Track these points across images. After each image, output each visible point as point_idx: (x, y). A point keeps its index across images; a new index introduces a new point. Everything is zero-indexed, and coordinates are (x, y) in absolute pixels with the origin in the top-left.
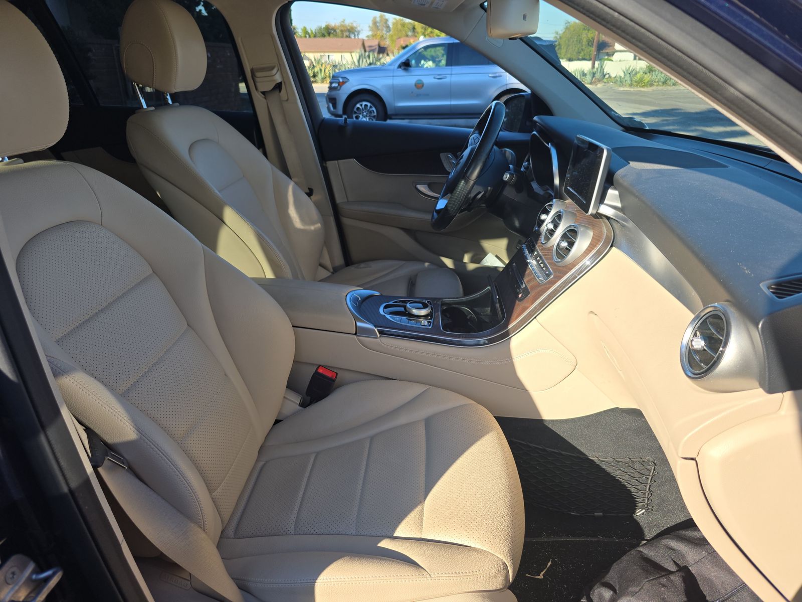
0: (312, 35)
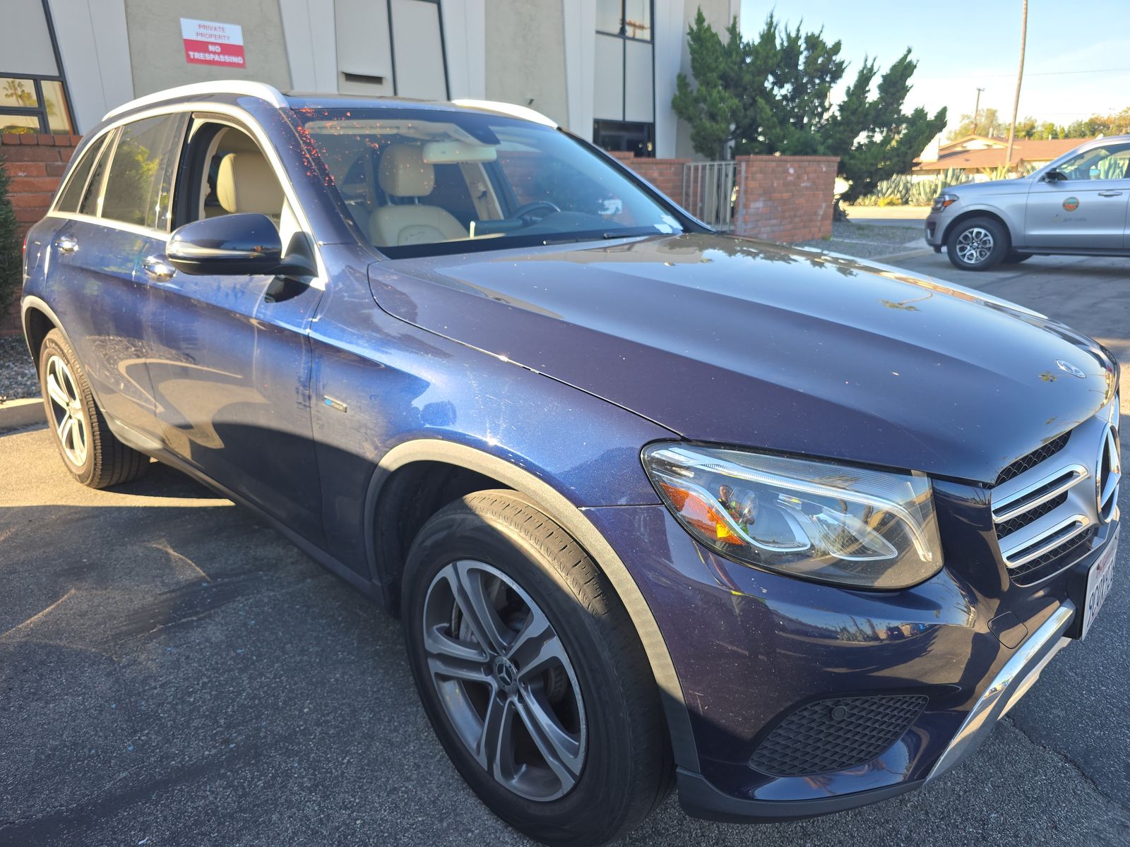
0: (1061, 136)
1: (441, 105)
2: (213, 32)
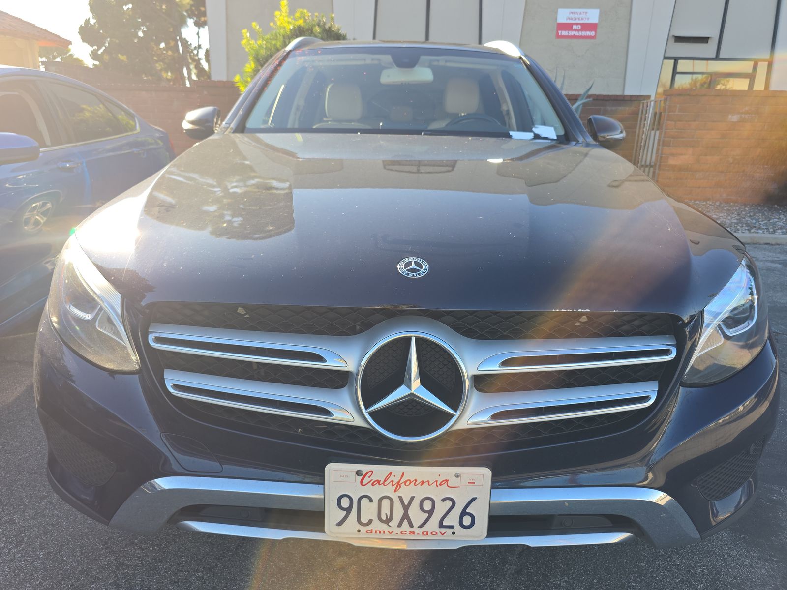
1: (473, 46)
2: (578, 16)
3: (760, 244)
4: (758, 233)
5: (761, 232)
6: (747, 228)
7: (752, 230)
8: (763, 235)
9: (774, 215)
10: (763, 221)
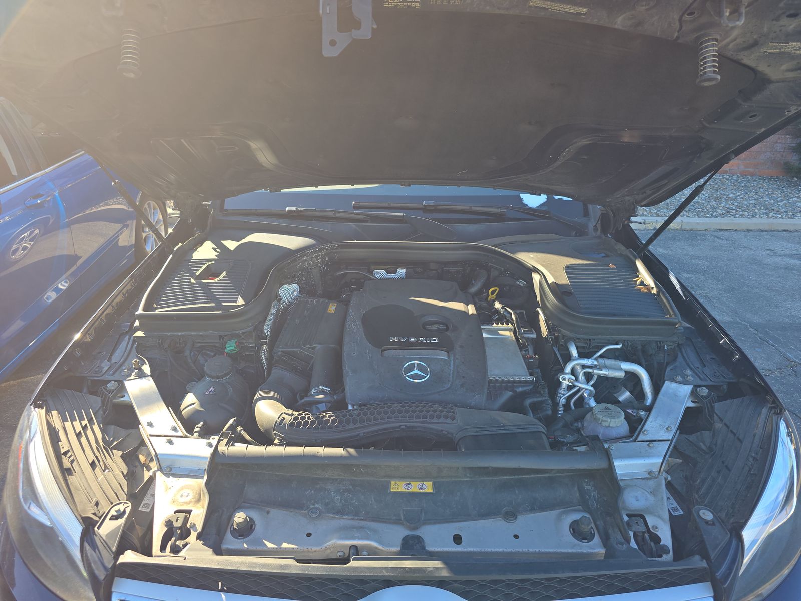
3: (779, 231)
4: (776, 218)
5: (780, 216)
6: (765, 212)
7: (771, 215)
8: (782, 221)
9: (793, 192)
10: (782, 201)
